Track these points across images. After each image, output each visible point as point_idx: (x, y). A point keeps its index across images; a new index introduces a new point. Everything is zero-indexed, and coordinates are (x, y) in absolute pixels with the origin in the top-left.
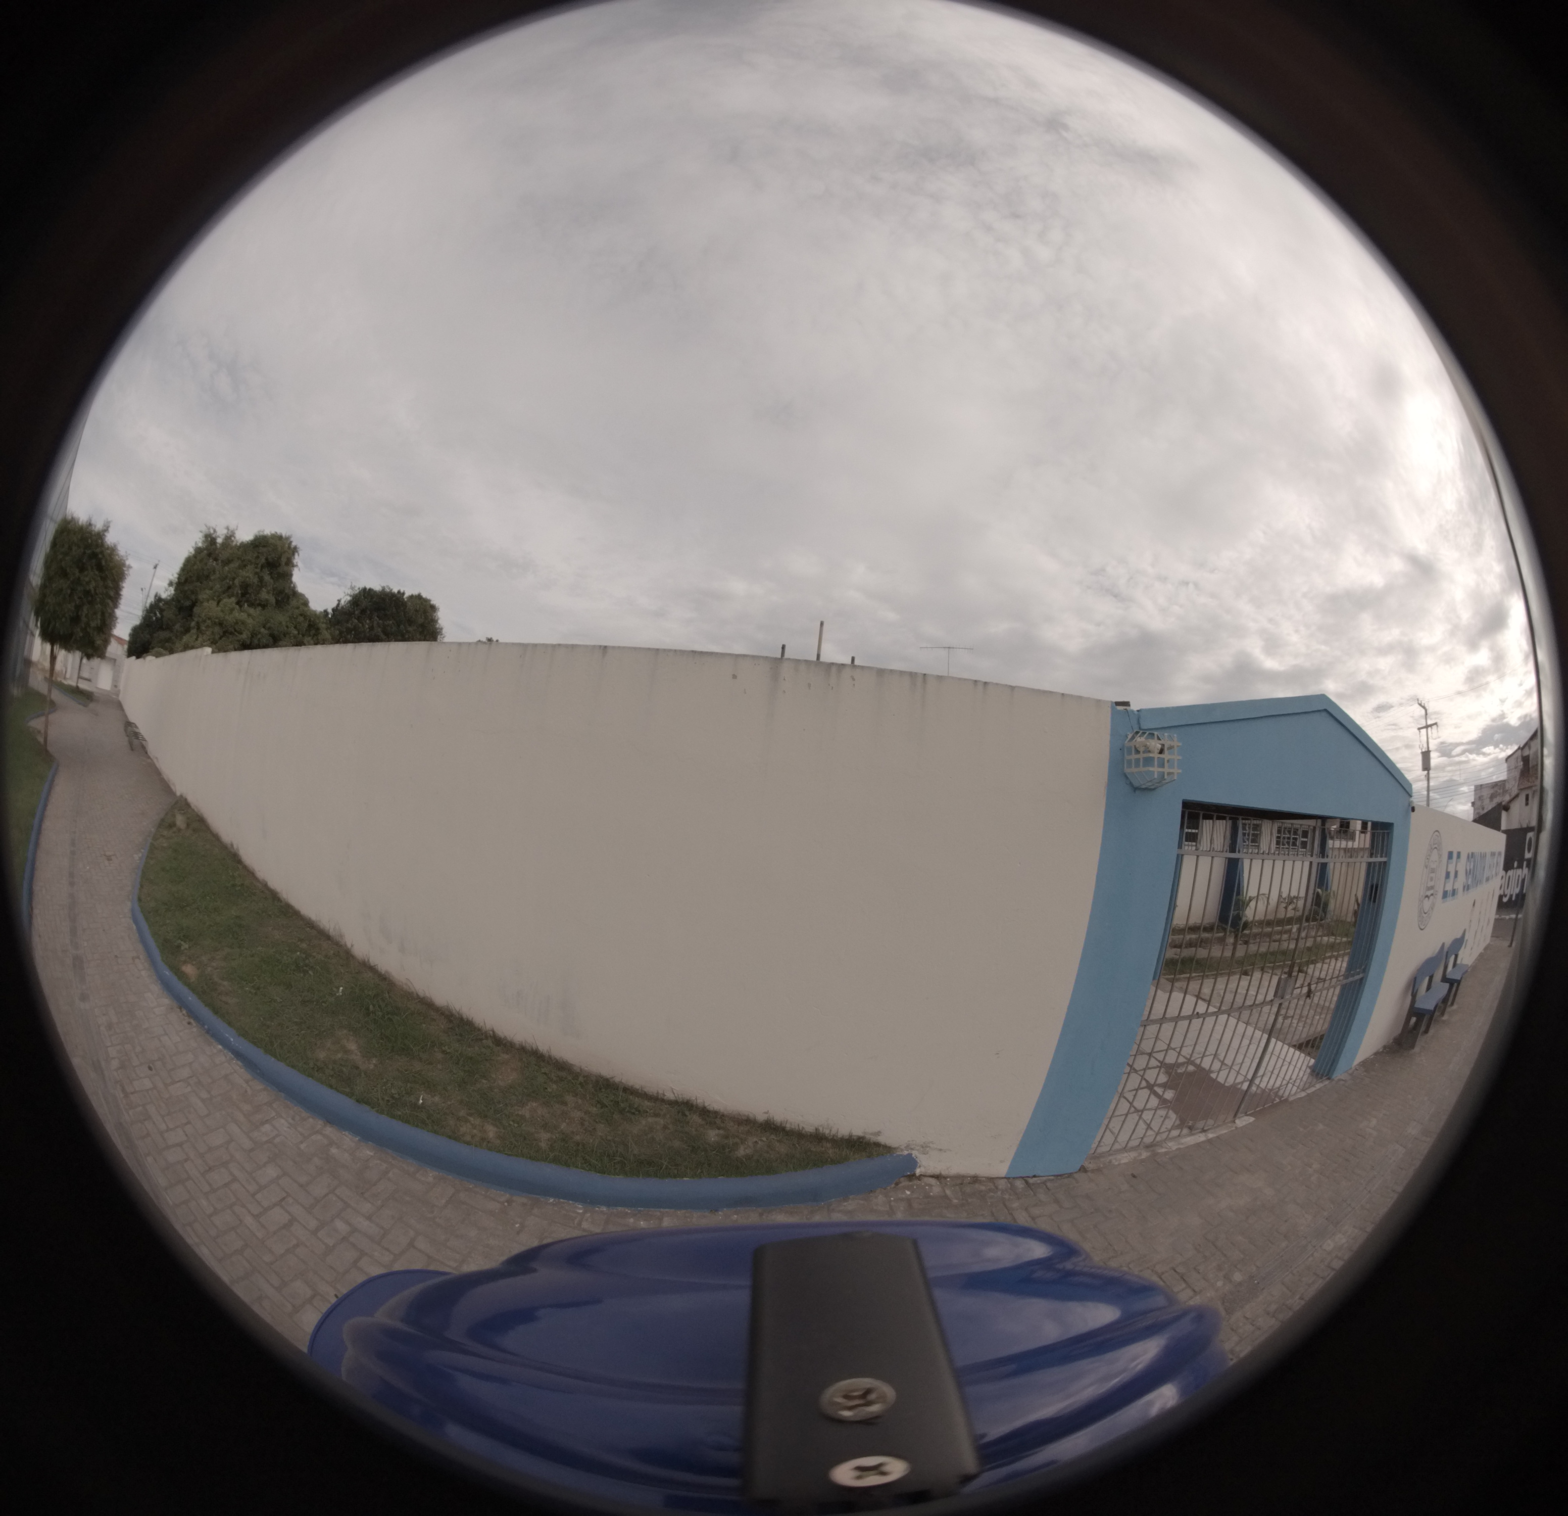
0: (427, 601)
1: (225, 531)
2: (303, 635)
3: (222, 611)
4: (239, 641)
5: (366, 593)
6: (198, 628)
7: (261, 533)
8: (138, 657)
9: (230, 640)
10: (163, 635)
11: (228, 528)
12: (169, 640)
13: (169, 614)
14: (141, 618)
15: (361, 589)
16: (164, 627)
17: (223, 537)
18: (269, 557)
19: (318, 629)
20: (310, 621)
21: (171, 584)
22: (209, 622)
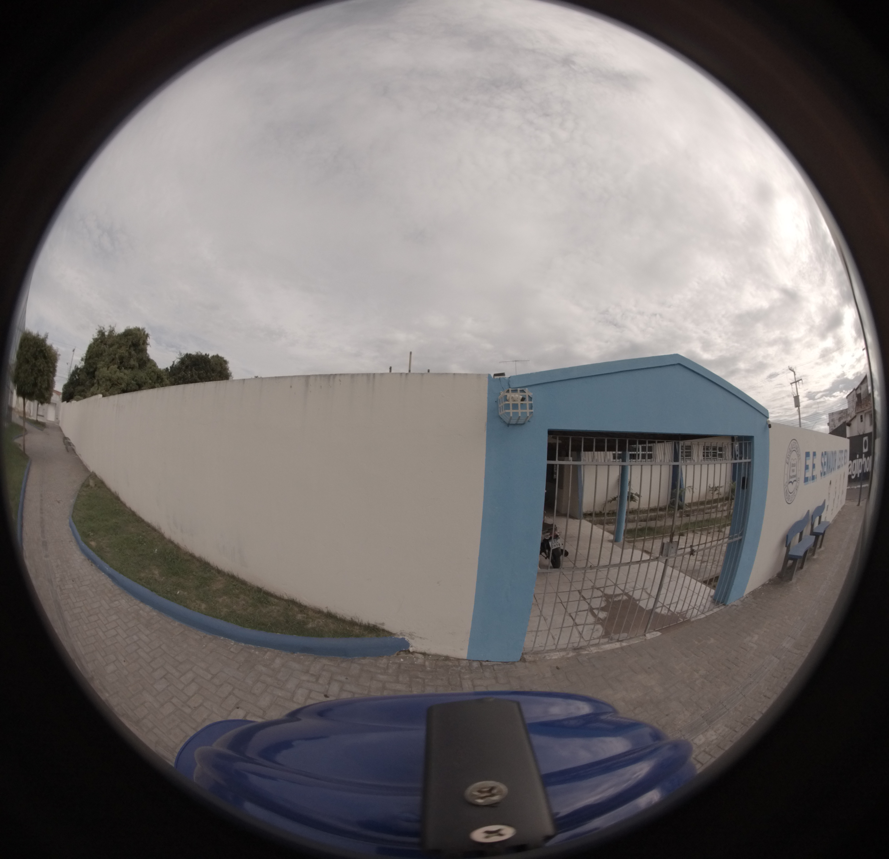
0: (222, 358)
1: (109, 328)
2: (155, 383)
3: (111, 373)
4: (120, 389)
5: (188, 356)
6: (98, 383)
7: (128, 328)
8: (68, 402)
9: (116, 388)
10: (80, 388)
11: (110, 326)
12: (83, 391)
13: (83, 376)
14: (68, 380)
15: (185, 355)
16: (80, 384)
17: (108, 331)
18: (133, 340)
19: (162, 379)
20: (158, 374)
21: (82, 360)
22: (104, 379)
